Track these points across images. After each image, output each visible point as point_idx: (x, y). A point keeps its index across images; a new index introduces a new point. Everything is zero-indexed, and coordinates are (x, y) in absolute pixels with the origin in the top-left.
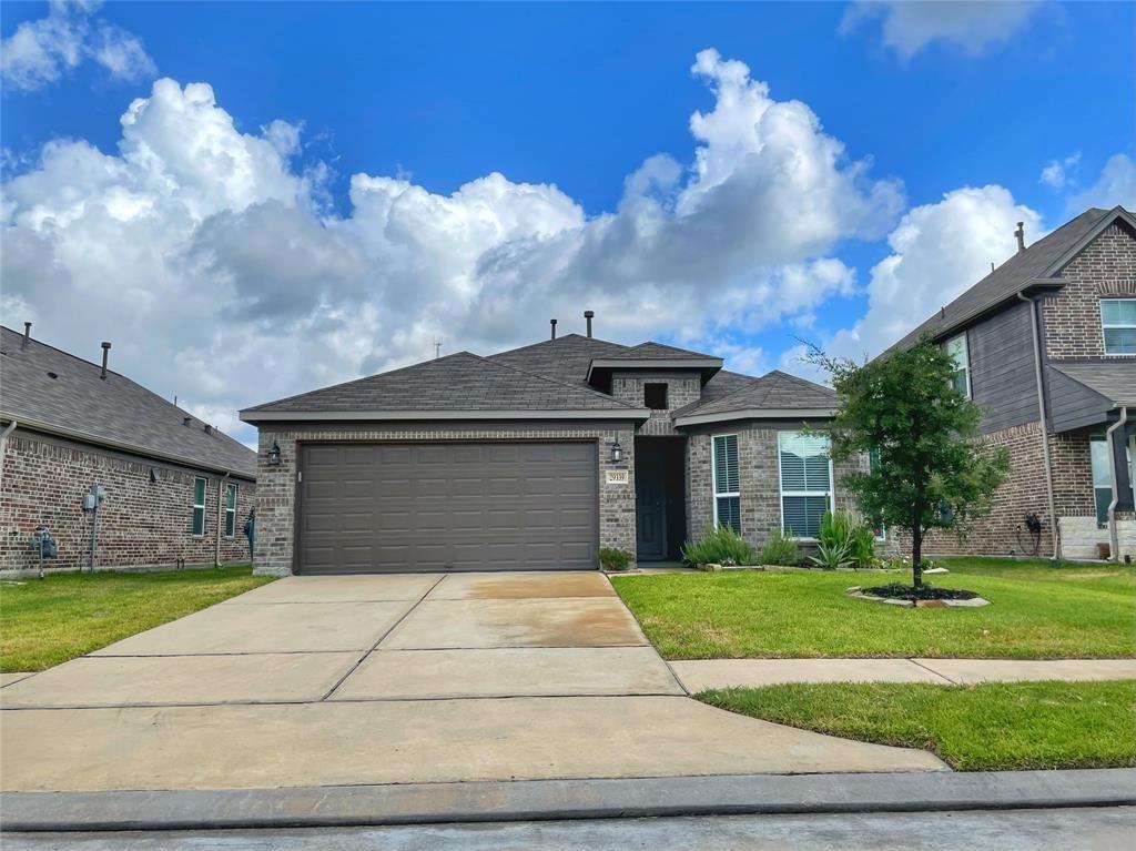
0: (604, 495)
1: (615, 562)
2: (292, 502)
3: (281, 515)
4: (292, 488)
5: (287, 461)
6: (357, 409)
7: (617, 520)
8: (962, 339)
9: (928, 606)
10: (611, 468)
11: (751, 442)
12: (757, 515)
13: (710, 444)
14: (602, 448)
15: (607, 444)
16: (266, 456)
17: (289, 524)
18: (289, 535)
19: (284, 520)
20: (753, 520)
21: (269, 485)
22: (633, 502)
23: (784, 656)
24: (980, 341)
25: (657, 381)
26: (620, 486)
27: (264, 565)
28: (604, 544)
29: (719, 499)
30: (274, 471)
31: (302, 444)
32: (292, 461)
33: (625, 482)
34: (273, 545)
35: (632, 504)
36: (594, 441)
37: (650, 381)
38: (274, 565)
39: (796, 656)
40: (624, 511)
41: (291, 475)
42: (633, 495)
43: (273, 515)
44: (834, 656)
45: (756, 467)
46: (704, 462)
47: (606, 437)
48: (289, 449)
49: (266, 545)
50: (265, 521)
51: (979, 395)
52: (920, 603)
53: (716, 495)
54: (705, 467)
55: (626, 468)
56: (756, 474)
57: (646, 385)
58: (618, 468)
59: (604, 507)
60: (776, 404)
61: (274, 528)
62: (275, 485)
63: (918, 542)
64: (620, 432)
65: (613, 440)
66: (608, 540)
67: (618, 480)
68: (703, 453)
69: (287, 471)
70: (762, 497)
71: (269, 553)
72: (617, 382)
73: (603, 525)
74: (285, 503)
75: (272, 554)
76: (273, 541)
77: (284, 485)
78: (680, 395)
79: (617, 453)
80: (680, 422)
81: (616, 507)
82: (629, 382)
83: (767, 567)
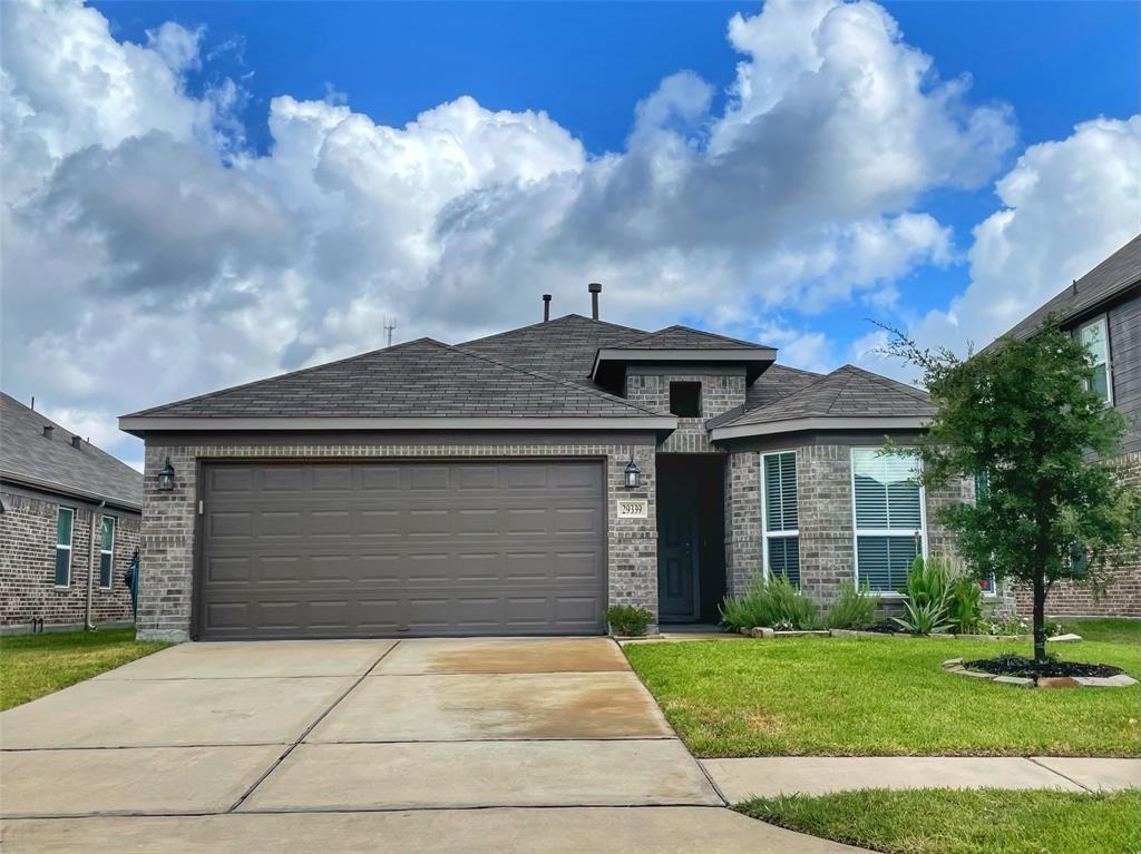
0: (614, 533)
1: (628, 624)
2: (190, 542)
3: (175, 558)
4: (191, 523)
5: (183, 485)
6: (279, 415)
7: (632, 567)
8: (1101, 324)
9: (1054, 685)
10: (624, 496)
11: (815, 462)
12: (821, 561)
13: (759, 465)
14: (611, 469)
15: (619, 464)
16: (157, 479)
17: (185, 572)
18: (186, 586)
19: (181, 566)
20: (817, 568)
21: (159, 519)
22: (655, 542)
23: (858, 753)
24: (1125, 327)
25: (687, 379)
26: (636, 521)
27: (152, 626)
28: (614, 601)
29: (771, 540)
30: (166, 499)
31: (204, 462)
32: (191, 485)
33: (643, 515)
34: (164, 600)
35: (653, 545)
36: (601, 460)
37: (677, 379)
38: (165, 627)
39: (874, 753)
40: (642, 555)
41: (189, 505)
42: (654, 534)
43: (164, 559)
44: (927, 753)
45: (821, 496)
46: (751, 489)
47: (618, 455)
48: (186, 469)
49: (154, 599)
50: (154, 566)
51: (1123, 400)
52: (1043, 682)
53: (766, 534)
54: (752, 495)
55: (645, 496)
56: (821, 505)
57: (673, 385)
58: (633, 496)
59: (614, 550)
60: (848, 411)
61: (166, 577)
62: (167, 518)
63: (1040, 598)
64: (637, 448)
65: (627, 458)
66: (620, 594)
67: (634, 513)
68: (749, 478)
69: (183, 499)
70: (828, 537)
71: (158, 611)
72: (632, 380)
73: (614, 574)
74: (181, 542)
75: (163, 612)
76: (164, 594)
77: (179, 518)
78: (718, 398)
79: (632, 476)
80: (717, 435)
81: (631, 548)
82: (649, 381)
83: (836, 632)
